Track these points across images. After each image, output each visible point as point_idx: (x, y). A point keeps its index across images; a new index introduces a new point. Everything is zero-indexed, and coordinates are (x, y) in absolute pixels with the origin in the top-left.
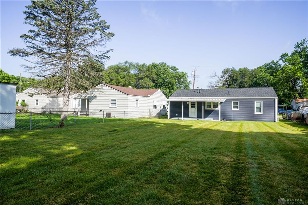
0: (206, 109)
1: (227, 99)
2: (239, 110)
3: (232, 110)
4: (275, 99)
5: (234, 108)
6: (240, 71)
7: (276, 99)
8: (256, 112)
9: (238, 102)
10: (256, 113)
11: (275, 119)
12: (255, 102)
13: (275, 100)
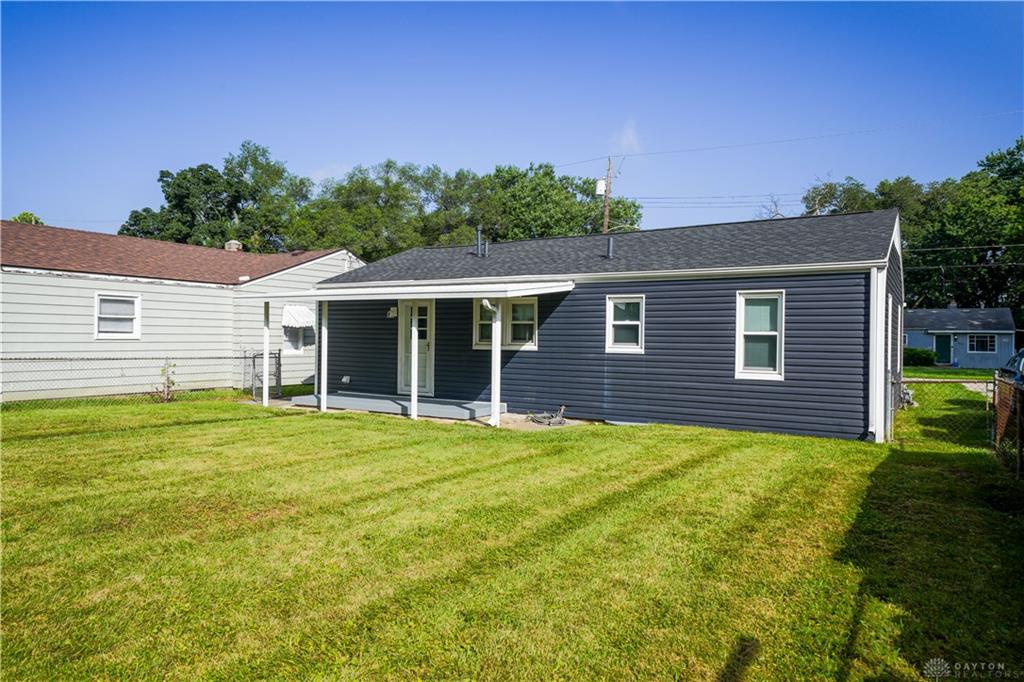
0: (475, 348)
1: (578, 286)
2: (642, 351)
3: (608, 350)
4: (867, 276)
5: (617, 340)
6: (882, 194)
7: (874, 271)
8: (748, 363)
9: (642, 299)
10: (741, 372)
11: (866, 419)
12: (740, 301)
13: (868, 285)
